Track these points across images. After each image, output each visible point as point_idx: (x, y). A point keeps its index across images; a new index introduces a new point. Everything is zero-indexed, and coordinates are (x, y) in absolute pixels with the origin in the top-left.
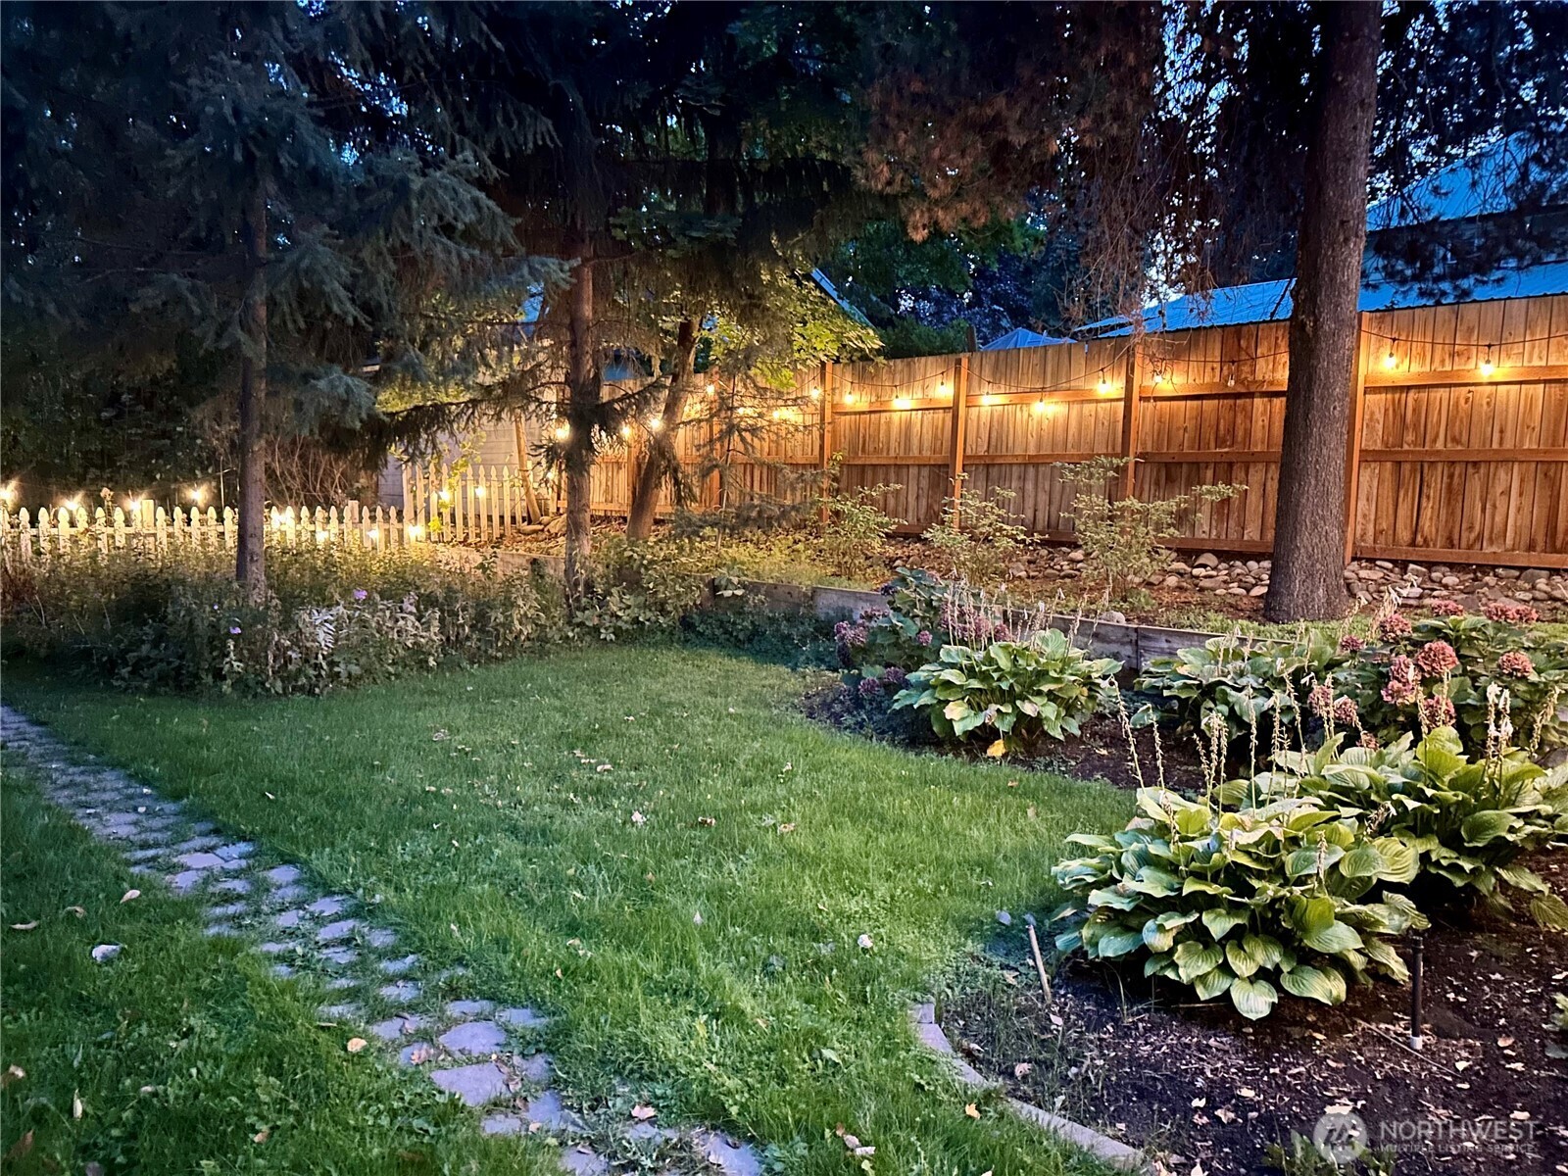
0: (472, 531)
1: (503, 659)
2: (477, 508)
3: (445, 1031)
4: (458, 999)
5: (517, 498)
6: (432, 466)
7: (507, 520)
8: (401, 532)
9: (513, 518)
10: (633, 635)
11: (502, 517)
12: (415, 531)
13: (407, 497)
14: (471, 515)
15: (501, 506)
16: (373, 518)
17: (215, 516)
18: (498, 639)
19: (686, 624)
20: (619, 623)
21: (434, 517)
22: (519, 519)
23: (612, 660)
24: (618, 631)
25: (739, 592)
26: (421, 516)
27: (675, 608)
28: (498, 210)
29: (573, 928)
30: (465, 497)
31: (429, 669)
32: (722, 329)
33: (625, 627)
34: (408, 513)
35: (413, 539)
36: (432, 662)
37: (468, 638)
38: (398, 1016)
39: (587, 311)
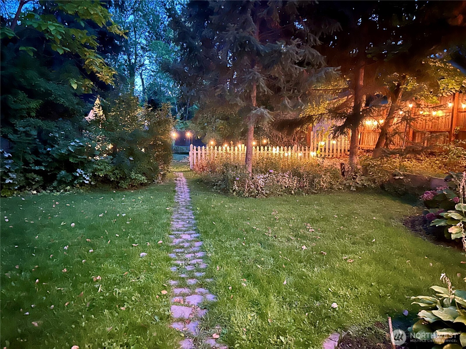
0: (331, 154)
1: (317, 193)
2: (333, 147)
3: (190, 295)
4: (202, 288)
5: (346, 144)
6: (320, 134)
7: (343, 151)
8: (309, 154)
9: (345, 150)
10: (362, 190)
11: (341, 150)
12: (313, 154)
13: (312, 144)
14: (331, 149)
15: (341, 147)
16: (301, 150)
17: (259, 149)
18: (316, 187)
19: (382, 187)
20: (357, 185)
21: (319, 149)
22: (347, 150)
23: (349, 197)
24: (357, 188)
25: (401, 178)
26: (315, 149)
27: (378, 181)
28: (319, 54)
29: (248, 276)
30: (329, 144)
31: (292, 194)
32: (411, 84)
33: (359, 186)
34: (311, 148)
35: (312, 156)
36: (293, 192)
37: (306, 186)
38: (184, 288)
39: (361, 83)
